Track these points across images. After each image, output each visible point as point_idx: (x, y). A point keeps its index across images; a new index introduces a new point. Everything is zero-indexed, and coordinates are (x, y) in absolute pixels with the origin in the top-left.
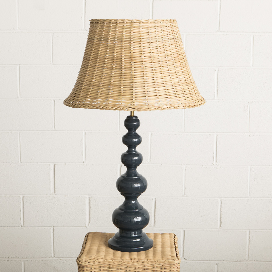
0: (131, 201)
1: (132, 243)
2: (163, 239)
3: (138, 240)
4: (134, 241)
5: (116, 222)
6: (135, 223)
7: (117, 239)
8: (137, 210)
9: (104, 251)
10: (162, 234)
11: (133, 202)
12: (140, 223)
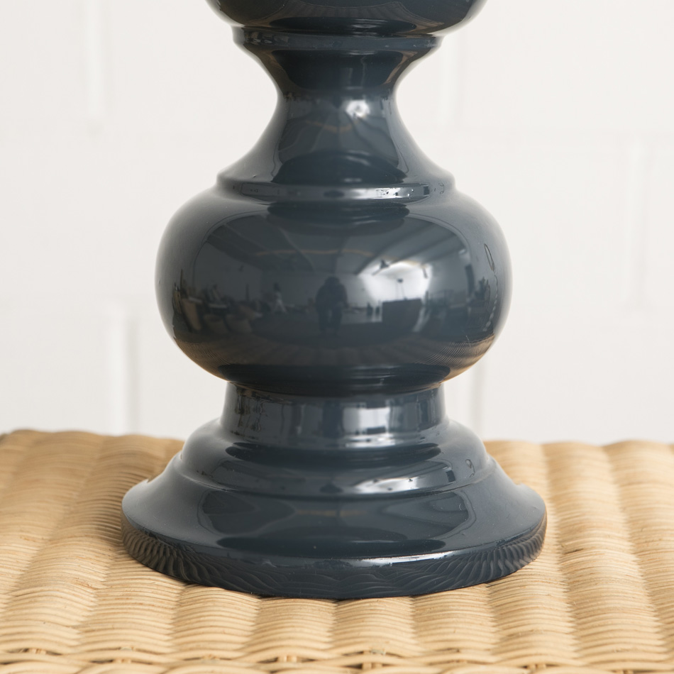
0: (339, 103)
1: (347, 514)
2: (628, 482)
3: (406, 484)
4: (368, 488)
5: (196, 325)
6: (376, 319)
7: (204, 474)
8: (391, 193)
9: (84, 584)
10: (615, 450)
11: (358, 108)
12: (422, 320)
